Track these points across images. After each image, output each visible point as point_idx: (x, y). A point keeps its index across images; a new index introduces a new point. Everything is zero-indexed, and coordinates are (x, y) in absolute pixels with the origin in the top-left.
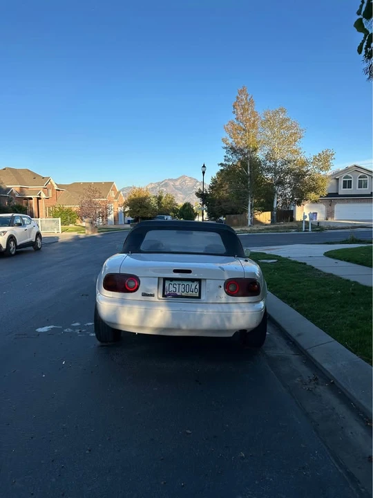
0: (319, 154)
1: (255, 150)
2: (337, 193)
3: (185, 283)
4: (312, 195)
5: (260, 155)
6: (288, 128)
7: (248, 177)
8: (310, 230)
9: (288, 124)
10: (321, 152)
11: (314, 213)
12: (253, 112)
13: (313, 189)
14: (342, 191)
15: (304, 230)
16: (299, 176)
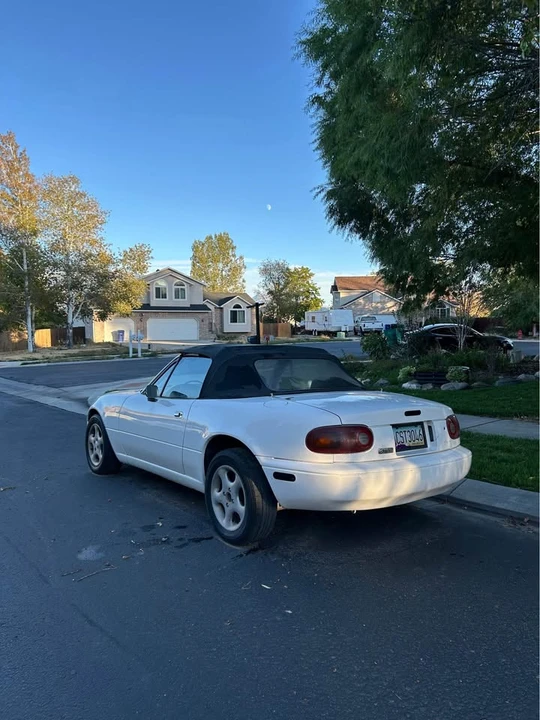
0: (131, 250)
1: (35, 233)
2: (149, 305)
3: (410, 429)
4: (123, 306)
5: (42, 242)
6: (84, 208)
7: (24, 274)
8: (140, 355)
9: (84, 200)
10: (132, 247)
11: (120, 332)
12: (26, 175)
13: (125, 298)
14: (155, 302)
15: (131, 354)
16: (104, 279)
